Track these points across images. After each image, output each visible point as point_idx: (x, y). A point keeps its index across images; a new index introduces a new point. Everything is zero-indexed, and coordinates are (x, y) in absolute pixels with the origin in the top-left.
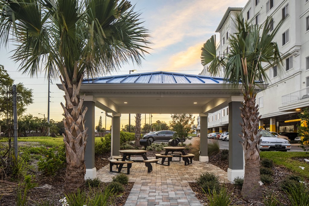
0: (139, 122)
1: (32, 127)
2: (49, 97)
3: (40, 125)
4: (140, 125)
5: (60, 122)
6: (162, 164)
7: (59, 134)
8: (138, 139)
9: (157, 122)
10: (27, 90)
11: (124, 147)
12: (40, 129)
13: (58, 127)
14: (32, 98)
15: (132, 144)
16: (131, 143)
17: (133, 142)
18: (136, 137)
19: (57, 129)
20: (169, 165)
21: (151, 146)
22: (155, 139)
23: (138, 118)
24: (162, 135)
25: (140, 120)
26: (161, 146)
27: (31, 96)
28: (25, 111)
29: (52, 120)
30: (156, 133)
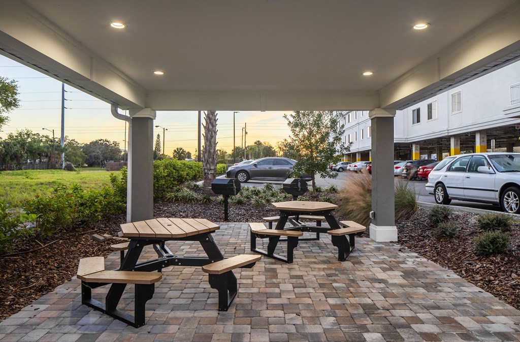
0: (212, 137)
1: (31, 152)
2: (63, 99)
3: (45, 150)
4: (215, 144)
5: (89, 143)
6: (270, 255)
7: (87, 165)
8: (210, 176)
9: (255, 143)
10: (7, 81)
11: (176, 196)
12: (47, 156)
13: (84, 152)
14: (16, 97)
15: (196, 189)
16: (195, 185)
17: (200, 183)
18: (205, 173)
19: (82, 157)
20: (290, 260)
21: (241, 194)
22: (250, 175)
23: (211, 127)
24: (266, 167)
25: (215, 133)
26: (264, 192)
27: (16, 94)
28: (6, 123)
29: (74, 140)
30: (254, 162)
